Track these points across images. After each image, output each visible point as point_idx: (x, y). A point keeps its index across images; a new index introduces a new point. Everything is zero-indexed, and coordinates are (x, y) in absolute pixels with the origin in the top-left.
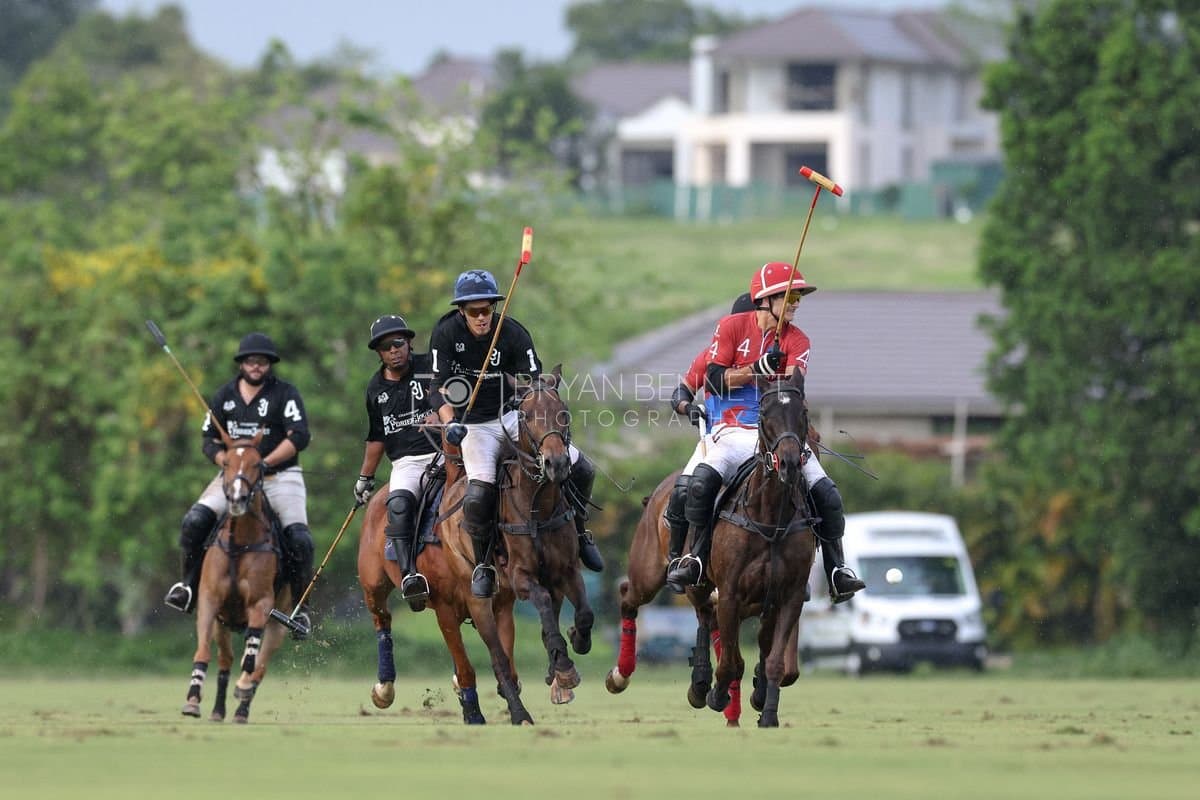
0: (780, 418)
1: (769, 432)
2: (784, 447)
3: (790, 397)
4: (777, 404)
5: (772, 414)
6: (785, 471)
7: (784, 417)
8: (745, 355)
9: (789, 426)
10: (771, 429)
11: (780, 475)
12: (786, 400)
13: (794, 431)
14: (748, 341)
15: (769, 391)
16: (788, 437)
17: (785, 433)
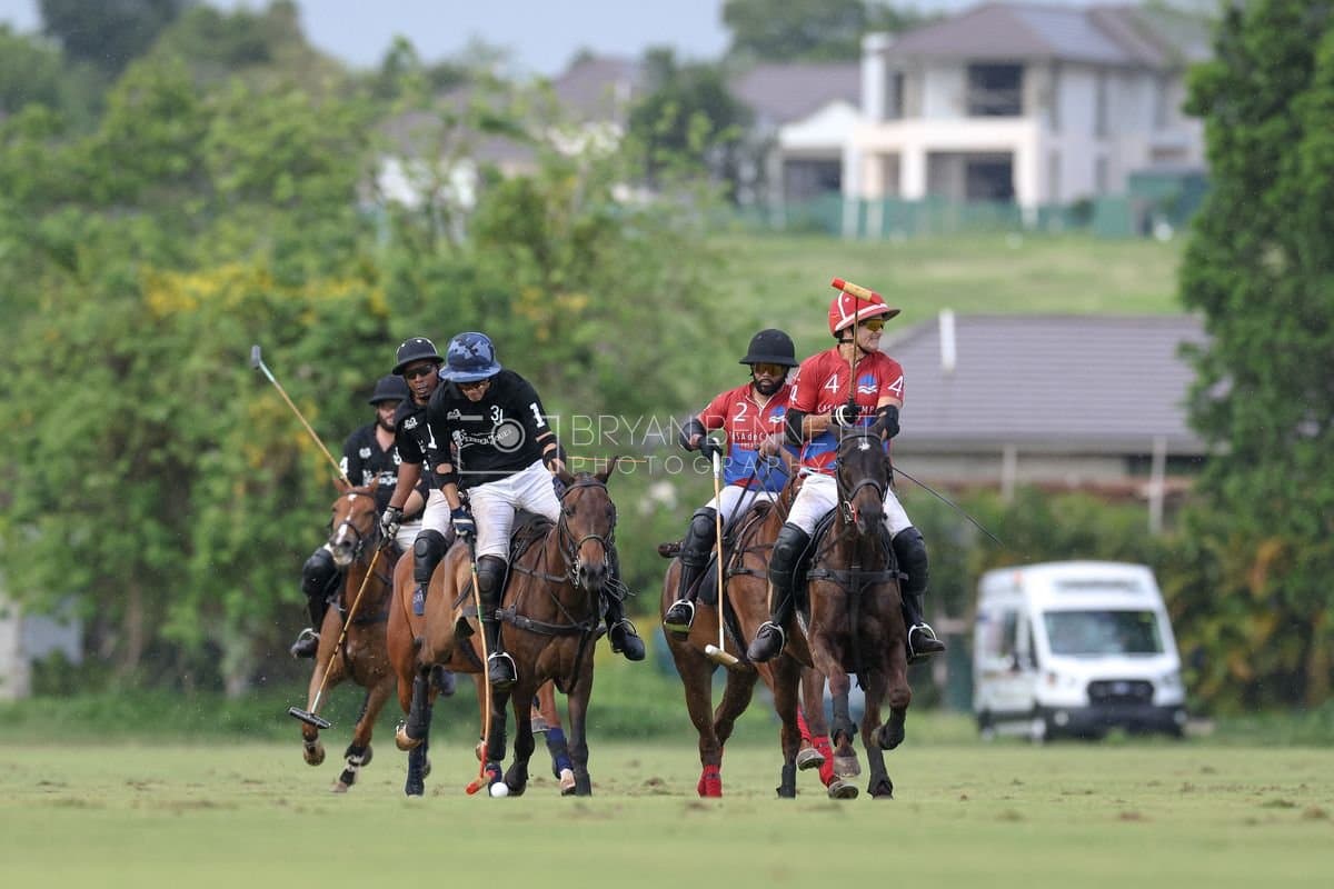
1: (846, 481)
2: (863, 496)
3: (869, 443)
6: (863, 522)
8: (834, 391)
11: (859, 529)
12: (865, 447)
13: (873, 478)
14: (835, 376)
15: (846, 436)
16: (868, 484)
17: (864, 481)
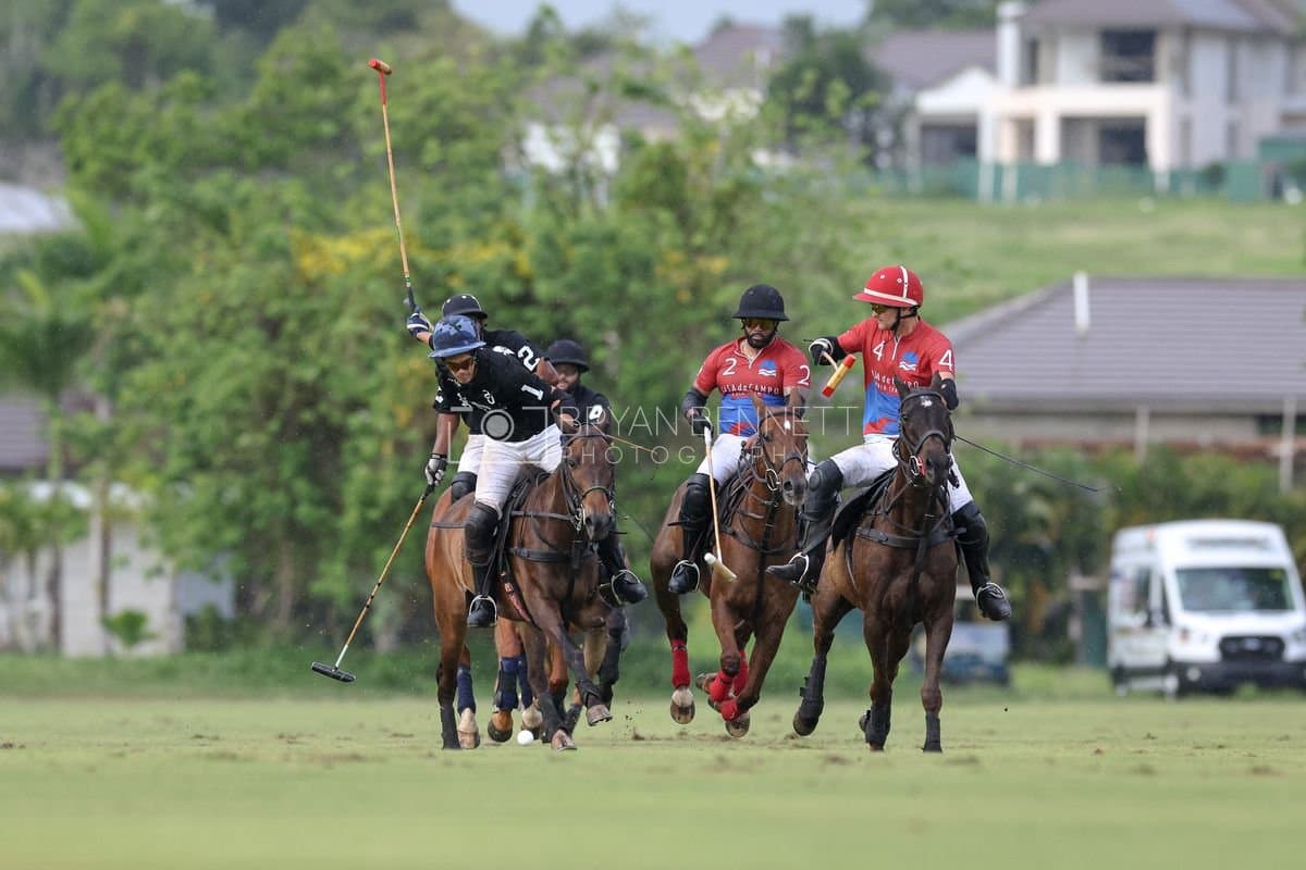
0: (923, 420)
2: (929, 446)
3: (931, 400)
5: (914, 418)
6: (932, 472)
7: (927, 420)
8: (879, 359)
9: (933, 427)
11: (927, 477)
13: (938, 430)
15: (908, 396)
16: (933, 435)
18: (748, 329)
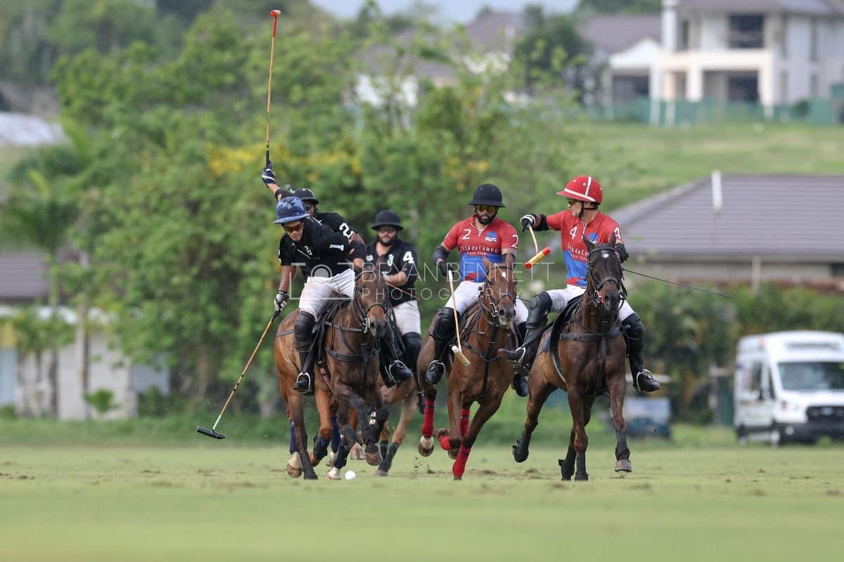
0: (603, 268)
1: (595, 278)
2: (607, 287)
3: (608, 253)
4: (600, 258)
5: (597, 266)
6: (609, 303)
7: (606, 267)
9: (610, 273)
10: (597, 275)
11: (605, 305)
12: (606, 256)
13: (612, 275)
15: (594, 250)
17: (607, 279)
18: (479, 212)
